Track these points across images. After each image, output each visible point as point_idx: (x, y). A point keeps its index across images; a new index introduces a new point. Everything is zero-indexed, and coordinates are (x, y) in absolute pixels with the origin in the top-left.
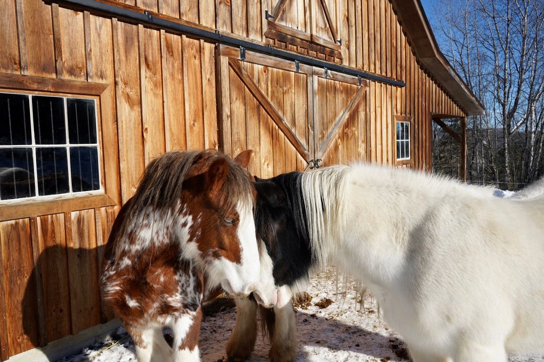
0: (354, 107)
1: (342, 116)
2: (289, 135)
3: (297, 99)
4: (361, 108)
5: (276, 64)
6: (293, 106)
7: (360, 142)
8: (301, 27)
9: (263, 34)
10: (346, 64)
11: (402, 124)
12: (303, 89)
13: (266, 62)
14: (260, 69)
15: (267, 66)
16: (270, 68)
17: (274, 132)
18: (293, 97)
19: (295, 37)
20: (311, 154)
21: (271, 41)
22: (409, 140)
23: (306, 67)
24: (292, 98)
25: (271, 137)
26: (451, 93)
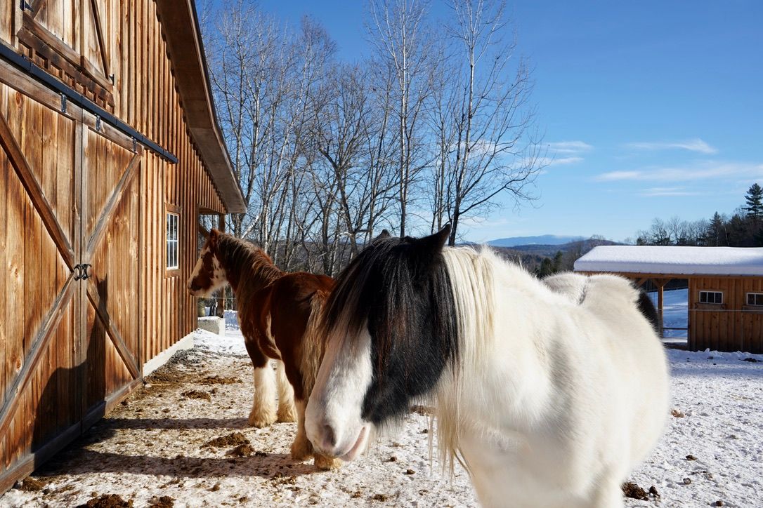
0: (127, 185)
1: (114, 196)
2: (48, 219)
3: (61, 159)
4: (134, 188)
5: (35, 92)
6: (54, 169)
7: (131, 239)
8: (68, 41)
9: (16, 34)
10: (117, 115)
11: (172, 216)
12: (68, 143)
13: (22, 85)
14: (11, 95)
15: (21, 92)
16: (25, 97)
17: (28, 212)
18: (56, 154)
19: (60, 53)
20: (77, 255)
21: (26, 50)
22: (178, 241)
23: (74, 107)
24: (53, 155)
25: (23, 222)
26: (215, 181)
